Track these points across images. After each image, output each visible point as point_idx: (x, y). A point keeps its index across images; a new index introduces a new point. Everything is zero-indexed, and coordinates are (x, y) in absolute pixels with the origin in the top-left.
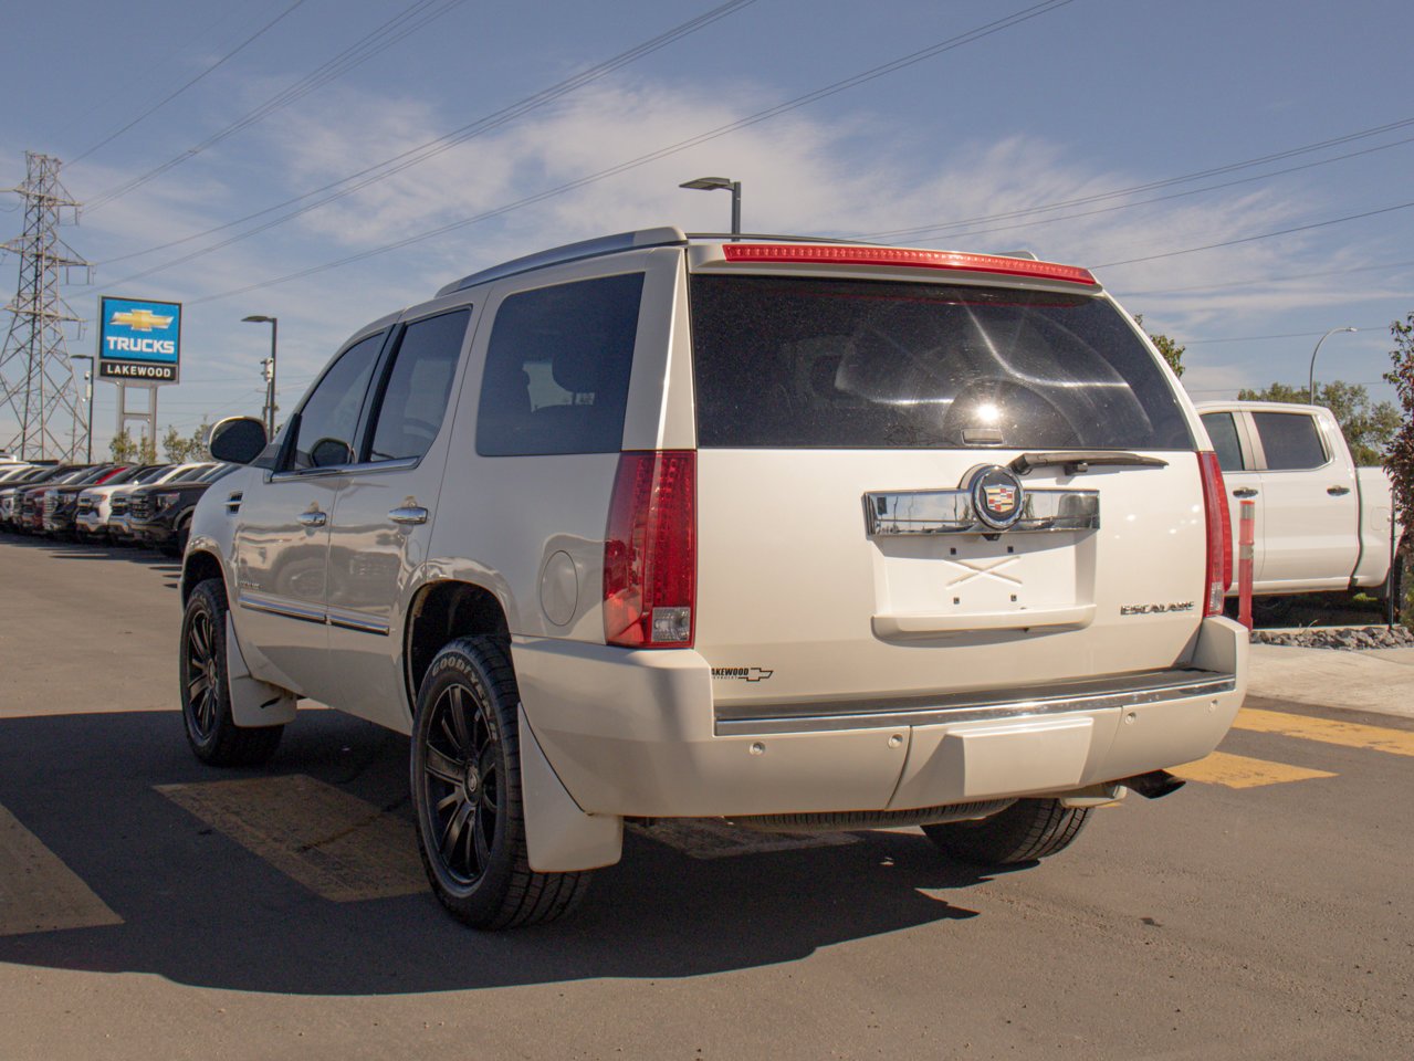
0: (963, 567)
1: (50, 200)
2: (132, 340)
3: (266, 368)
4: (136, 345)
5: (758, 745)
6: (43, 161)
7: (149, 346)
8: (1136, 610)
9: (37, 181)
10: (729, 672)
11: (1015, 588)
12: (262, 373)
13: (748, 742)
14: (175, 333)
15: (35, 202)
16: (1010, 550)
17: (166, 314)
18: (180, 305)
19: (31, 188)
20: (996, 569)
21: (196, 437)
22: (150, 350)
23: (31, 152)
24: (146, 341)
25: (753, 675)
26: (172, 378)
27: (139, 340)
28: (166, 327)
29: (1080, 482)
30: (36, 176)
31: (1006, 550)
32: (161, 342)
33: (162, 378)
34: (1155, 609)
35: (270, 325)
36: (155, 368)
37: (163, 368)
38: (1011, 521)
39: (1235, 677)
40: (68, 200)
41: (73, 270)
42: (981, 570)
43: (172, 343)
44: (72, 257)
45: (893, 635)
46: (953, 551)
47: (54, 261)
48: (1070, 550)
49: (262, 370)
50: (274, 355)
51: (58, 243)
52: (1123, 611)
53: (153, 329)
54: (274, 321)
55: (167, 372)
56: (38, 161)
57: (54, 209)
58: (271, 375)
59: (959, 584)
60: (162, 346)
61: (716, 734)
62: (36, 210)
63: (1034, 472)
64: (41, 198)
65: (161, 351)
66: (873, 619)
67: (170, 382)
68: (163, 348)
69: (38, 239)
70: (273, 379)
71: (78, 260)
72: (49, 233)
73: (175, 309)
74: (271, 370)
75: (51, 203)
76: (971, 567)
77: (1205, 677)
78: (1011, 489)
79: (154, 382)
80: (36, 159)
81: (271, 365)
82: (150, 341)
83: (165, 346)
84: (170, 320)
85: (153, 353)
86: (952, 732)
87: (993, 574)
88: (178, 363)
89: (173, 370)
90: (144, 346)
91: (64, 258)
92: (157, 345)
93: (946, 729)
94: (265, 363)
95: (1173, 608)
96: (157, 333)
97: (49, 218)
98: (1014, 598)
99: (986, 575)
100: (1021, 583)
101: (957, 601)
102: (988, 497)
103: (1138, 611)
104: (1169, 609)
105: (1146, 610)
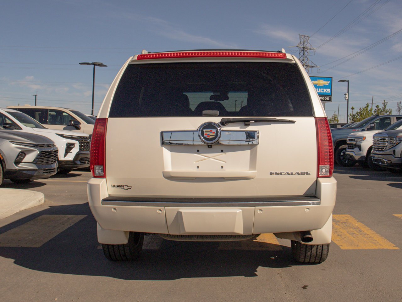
1: (306, 48)
2: (317, 89)
3: (346, 96)
4: (318, 91)
5: (115, 209)
6: (304, 37)
7: (323, 90)
8: (277, 174)
9: (302, 43)
10: (118, 186)
11: (223, 163)
12: (345, 98)
13: (112, 208)
14: (330, 86)
15: (302, 49)
17: (327, 81)
18: (332, 78)
19: (301, 45)
20: (215, 157)
21: (332, 118)
22: (323, 92)
23: (301, 35)
24: (321, 89)
25: (126, 187)
26: (330, 100)
27: (320, 89)
28: (328, 85)
29: (250, 128)
30: (302, 41)
31: (221, 151)
32: (326, 89)
33: (327, 100)
34: (288, 174)
35: (347, 83)
36: (324, 97)
37: (327, 97)
39: (320, 200)
40: (312, 48)
41: (313, 68)
42: (209, 157)
43: (330, 89)
44: (313, 65)
45: (170, 177)
46: (198, 151)
47: (308, 66)
48: (249, 151)
49: (345, 97)
50: (348, 92)
51: (309, 61)
52: (271, 174)
53: (324, 85)
54: (348, 81)
55: (328, 99)
56: (303, 37)
57: (308, 51)
58: (347, 98)
59: (200, 161)
60: (327, 90)
61: (102, 205)
62: (302, 51)
63: (229, 124)
64: (304, 48)
65: (326, 92)
66: (163, 172)
67: (329, 101)
68: (327, 91)
69: (303, 60)
70: (348, 100)
71: (315, 66)
72: (306, 58)
73: (330, 79)
74: (347, 97)
75: (307, 49)
76: (205, 156)
77: (311, 199)
78: (215, 130)
79: (324, 102)
80: (302, 37)
81: (347, 95)
82: (323, 89)
83: (328, 90)
84: (329, 82)
85: (324, 93)
86: (180, 210)
87: (215, 159)
88: (332, 96)
89: (330, 98)
90: (321, 90)
91: (311, 65)
92: (325, 90)
93: (178, 209)
94: (345, 94)
95: (298, 174)
96: (325, 87)
97: (306, 54)
98: (222, 167)
99: (211, 159)
100: (225, 162)
101: (198, 167)
102: (205, 133)
103: (278, 174)
104: (296, 174)
105: (283, 174)
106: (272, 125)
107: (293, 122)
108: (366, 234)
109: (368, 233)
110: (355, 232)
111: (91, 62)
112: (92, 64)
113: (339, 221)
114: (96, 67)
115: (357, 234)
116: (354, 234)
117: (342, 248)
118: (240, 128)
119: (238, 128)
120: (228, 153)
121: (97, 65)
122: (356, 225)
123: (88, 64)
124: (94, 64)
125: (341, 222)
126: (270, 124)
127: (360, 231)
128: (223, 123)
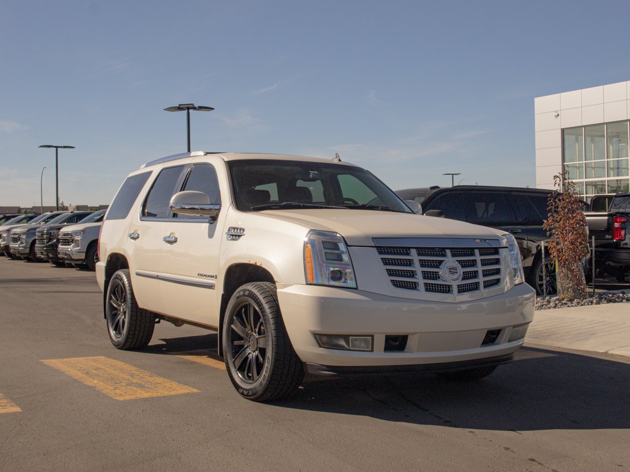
108: (79, 370)
109: (76, 371)
110: (94, 371)
113: (128, 385)
115: (90, 370)
116: (95, 369)
117: (103, 357)
122: (96, 381)
125: (124, 384)
127: (87, 373)
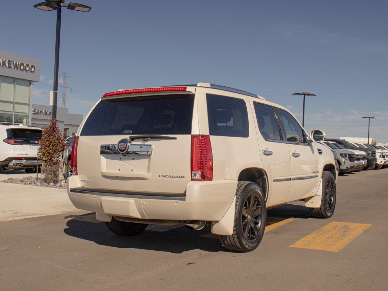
0: (123, 163)
5: (75, 195)
10: (83, 181)
11: (133, 168)
13: (73, 194)
16: (133, 159)
20: (129, 163)
25: (86, 182)
29: (148, 143)
34: (170, 177)
38: (124, 152)
39: (186, 197)
42: (126, 163)
45: (104, 176)
46: (120, 158)
48: (147, 160)
52: (159, 176)
59: (121, 166)
61: (70, 192)
63: (136, 140)
66: (101, 173)
76: (124, 163)
78: (125, 144)
87: (129, 164)
93: (101, 197)
98: (132, 170)
99: (127, 164)
100: (134, 167)
101: (119, 170)
102: (120, 146)
103: (164, 177)
104: (176, 177)
105: (167, 176)
106: (162, 141)
107: (175, 138)
111: (301, 93)
112: (302, 94)
114: (306, 96)
118: (142, 143)
119: (140, 143)
120: (136, 160)
121: (306, 95)
123: (299, 94)
124: (305, 94)
126: (160, 140)
128: (132, 139)
